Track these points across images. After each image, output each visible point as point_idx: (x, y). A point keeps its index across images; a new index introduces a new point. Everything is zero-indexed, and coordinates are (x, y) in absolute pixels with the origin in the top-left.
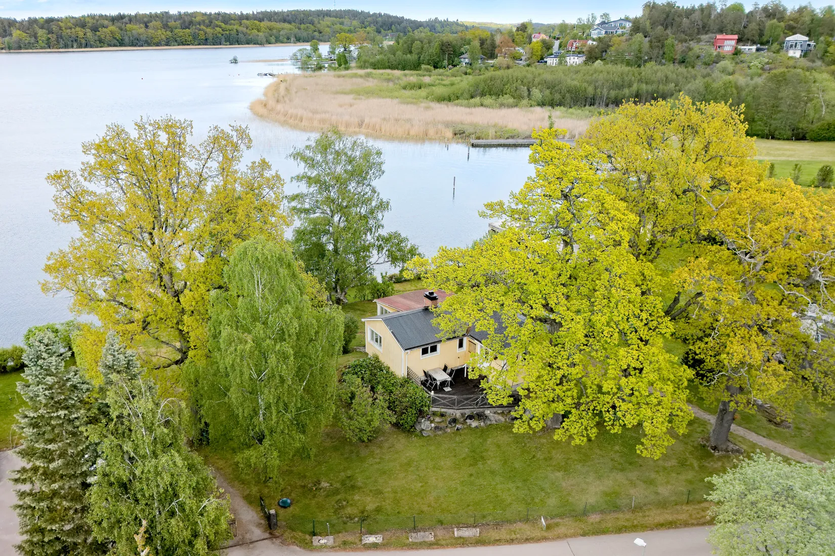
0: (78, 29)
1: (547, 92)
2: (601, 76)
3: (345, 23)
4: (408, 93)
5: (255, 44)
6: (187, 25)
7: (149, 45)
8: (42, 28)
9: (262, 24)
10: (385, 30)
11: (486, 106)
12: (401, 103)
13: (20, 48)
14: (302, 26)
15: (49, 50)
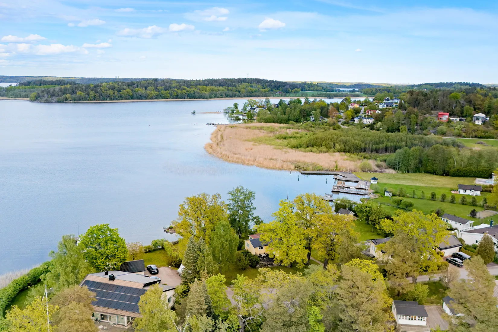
0: (111, 91)
1: (343, 146)
2: (369, 139)
3: (253, 86)
4: (279, 141)
5: (203, 98)
6: (167, 88)
7: (146, 99)
8: (92, 90)
9: (208, 88)
10: (275, 90)
11: (313, 152)
12: (275, 148)
13: (80, 100)
14: (230, 88)
15: (94, 101)
